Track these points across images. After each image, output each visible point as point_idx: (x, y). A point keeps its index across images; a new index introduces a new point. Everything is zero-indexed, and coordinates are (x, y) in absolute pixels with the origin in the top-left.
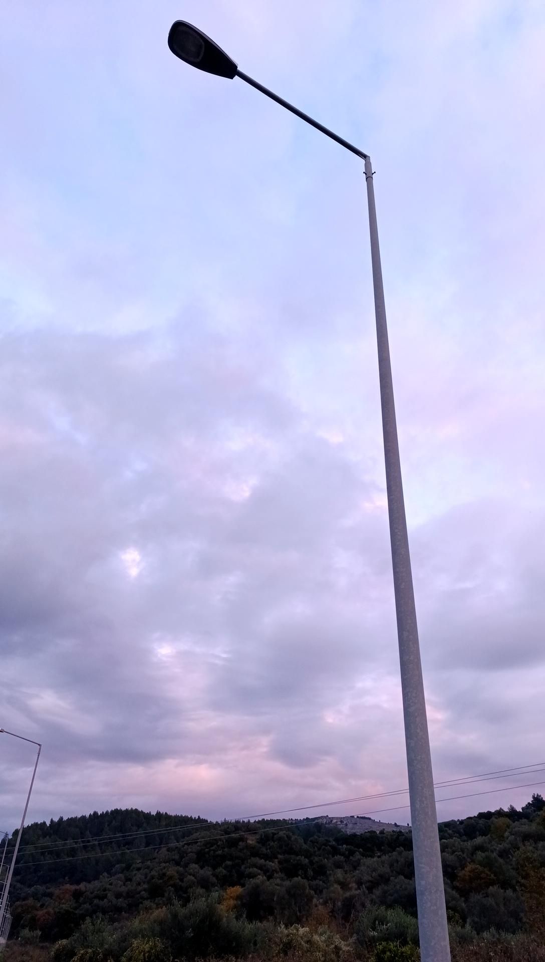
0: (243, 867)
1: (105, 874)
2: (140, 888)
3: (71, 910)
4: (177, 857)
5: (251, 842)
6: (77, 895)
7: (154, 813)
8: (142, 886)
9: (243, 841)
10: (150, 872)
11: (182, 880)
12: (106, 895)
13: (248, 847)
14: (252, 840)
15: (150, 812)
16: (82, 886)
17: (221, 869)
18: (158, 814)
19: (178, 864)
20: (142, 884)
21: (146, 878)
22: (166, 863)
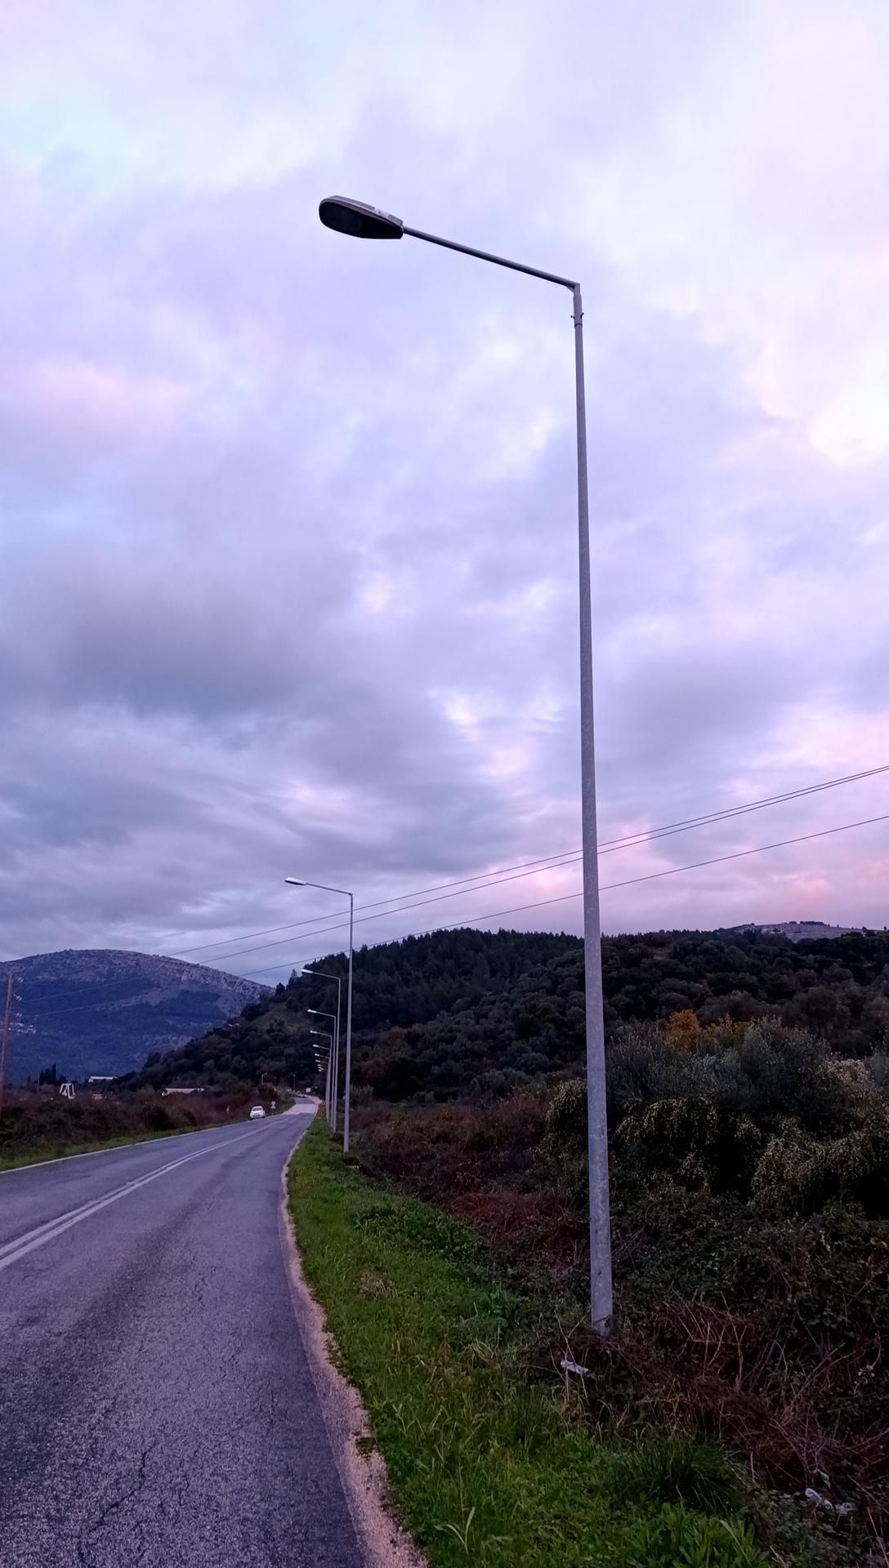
0: (654, 993)
1: (443, 1012)
2: (502, 1026)
3: (409, 1058)
4: (548, 984)
5: (659, 958)
6: (412, 1039)
7: (495, 931)
8: (505, 1023)
9: (648, 957)
10: (512, 1006)
11: (563, 1013)
12: (456, 1036)
13: (656, 964)
14: (660, 956)
15: (489, 931)
16: (417, 1028)
18: (502, 933)
19: (550, 992)
20: (504, 1020)
21: (507, 1013)
22: (533, 992)
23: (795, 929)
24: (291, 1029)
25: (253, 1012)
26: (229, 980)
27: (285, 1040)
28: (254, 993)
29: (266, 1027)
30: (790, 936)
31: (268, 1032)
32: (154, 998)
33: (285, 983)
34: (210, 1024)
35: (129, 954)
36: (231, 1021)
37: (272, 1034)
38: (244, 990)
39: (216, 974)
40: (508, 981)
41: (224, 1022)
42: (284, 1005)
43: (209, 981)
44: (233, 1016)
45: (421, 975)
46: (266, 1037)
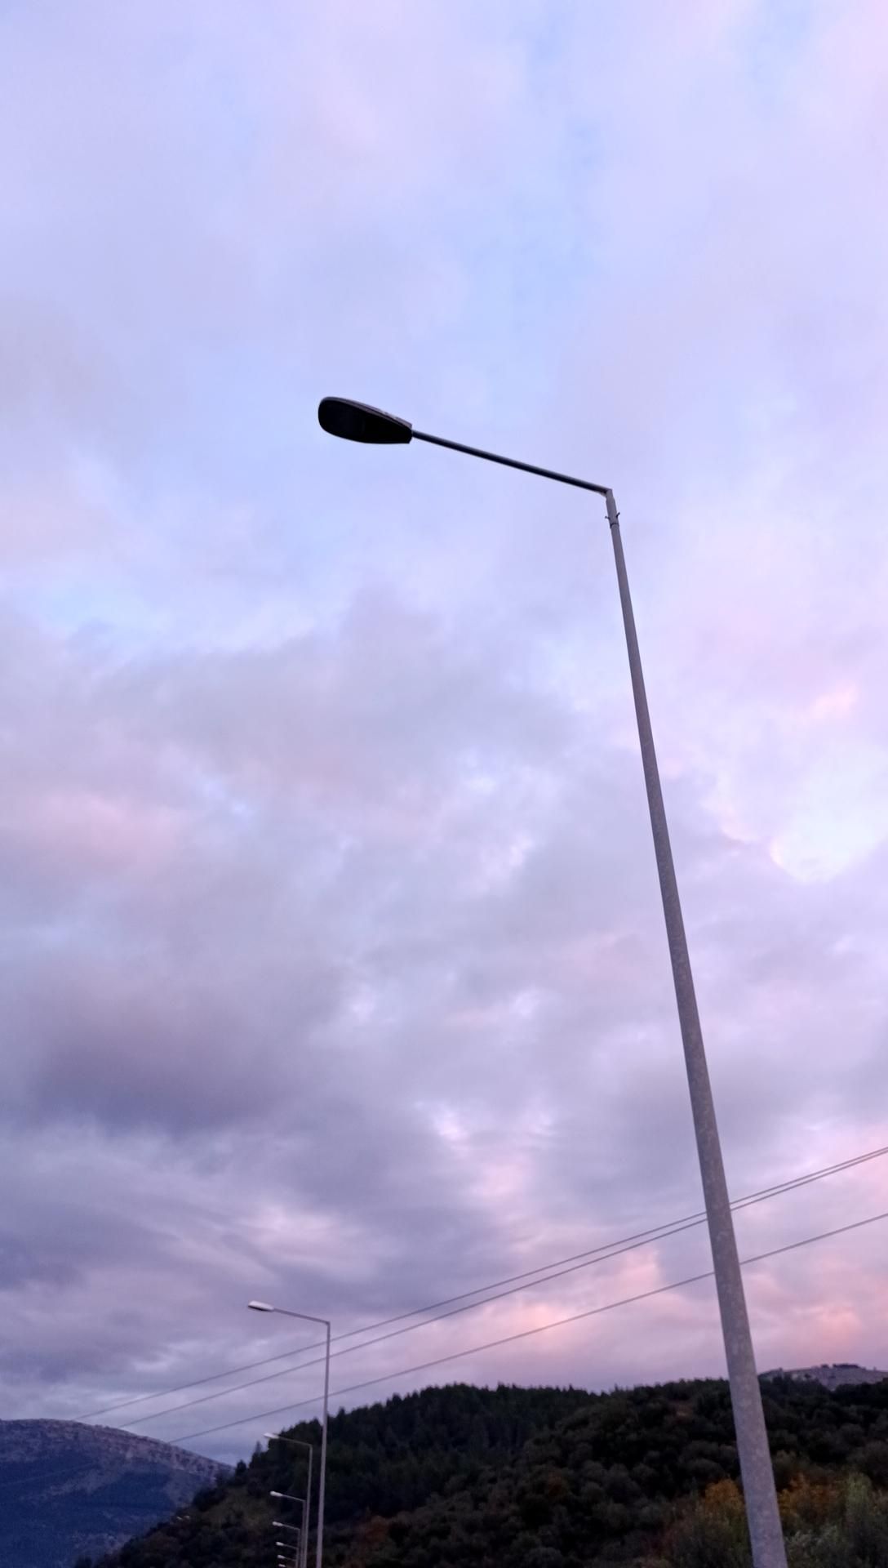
0: (681, 1460)
1: (435, 1495)
2: (505, 1512)
3: (394, 1559)
4: (557, 1452)
5: (683, 1415)
6: (397, 1533)
7: (493, 1387)
8: (508, 1507)
9: (671, 1414)
10: (516, 1483)
11: (576, 1491)
12: (450, 1528)
13: (680, 1422)
14: (683, 1411)
15: (487, 1387)
16: (403, 1518)
17: (642, 1466)
18: (502, 1389)
19: (561, 1463)
20: (507, 1503)
21: (510, 1493)
22: (541, 1464)
23: (829, 1374)
24: (252, 1522)
25: (206, 1499)
26: (182, 1456)
27: (243, 1538)
28: (210, 1473)
29: (221, 1520)
30: (824, 1382)
31: (226, 1526)
32: (91, 1483)
33: (247, 1460)
34: (155, 1517)
35: (67, 1424)
36: (181, 1512)
37: (229, 1530)
38: (199, 1470)
39: (166, 1450)
40: (509, 1451)
41: (172, 1514)
42: (244, 1490)
43: (158, 1458)
44: (183, 1506)
45: (407, 1446)
46: (221, 1533)
